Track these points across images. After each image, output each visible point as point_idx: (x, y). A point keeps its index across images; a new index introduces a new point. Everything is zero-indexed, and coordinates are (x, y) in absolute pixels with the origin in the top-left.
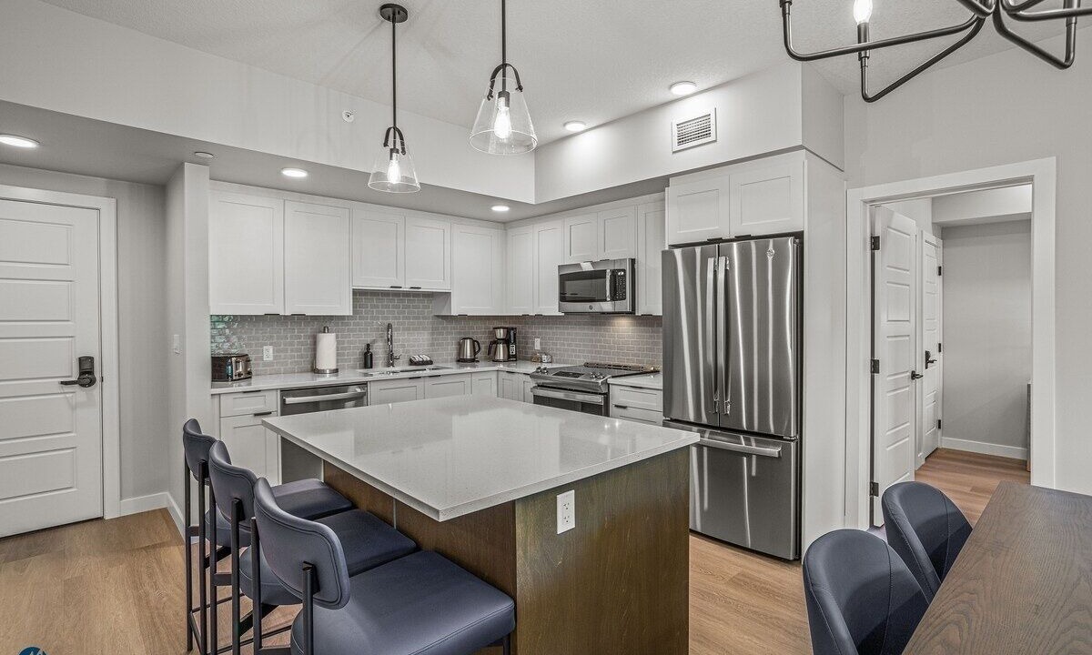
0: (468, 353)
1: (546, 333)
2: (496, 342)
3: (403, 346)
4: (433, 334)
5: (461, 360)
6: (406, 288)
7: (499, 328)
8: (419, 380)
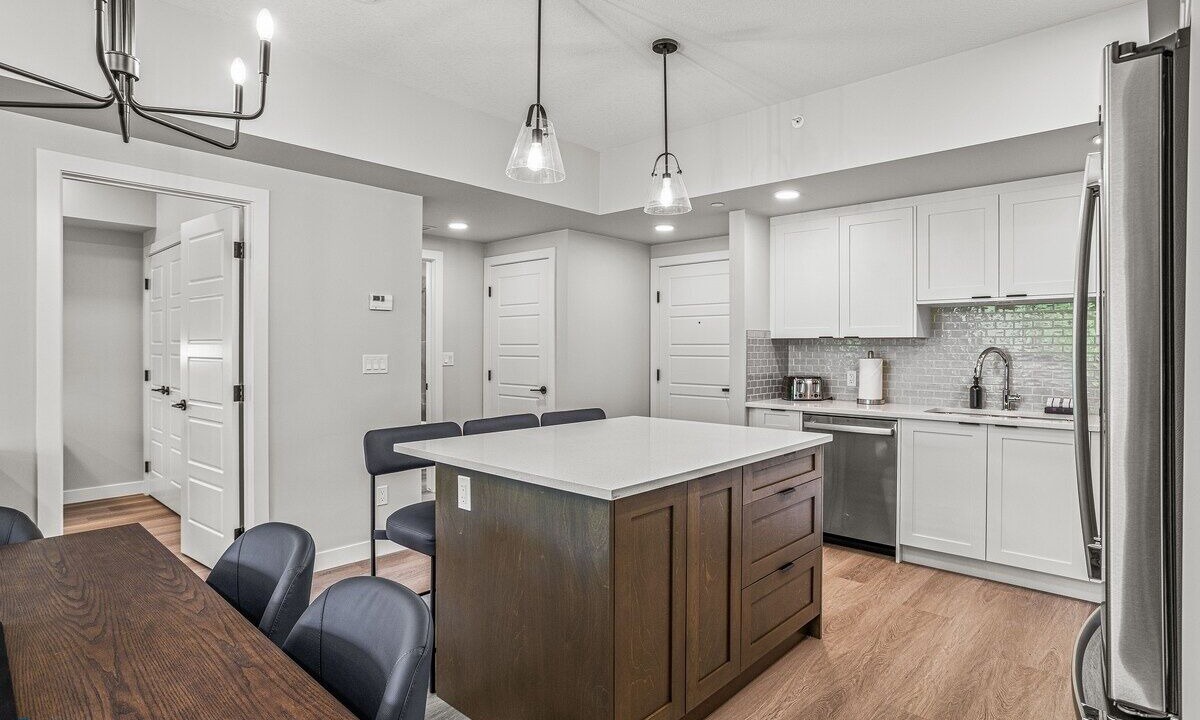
6: (999, 296)
8: (977, 428)
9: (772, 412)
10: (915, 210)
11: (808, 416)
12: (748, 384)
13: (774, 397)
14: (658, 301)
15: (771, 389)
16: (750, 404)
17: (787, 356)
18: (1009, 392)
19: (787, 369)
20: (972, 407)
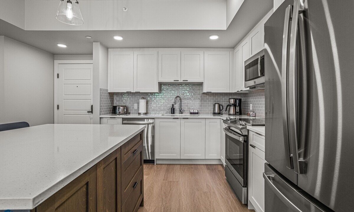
0: (217, 111)
1: (254, 101)
2: (230, 106)
3: (187, 106)
4: (201, 101)
5: (214, 114)
6: (181, 81)
7: (231, 99)
8: (178, 119)
9: (110, 119)
10: (158, 53)
11: (124, 119)
12: (100, 109)
13: (109, 113)
14: (58, 77)
15: (108, 111)
16: (101, 116)
17: (113, 99)
18: (181, 109)
19: (113, 104)
20: (172, 113)
